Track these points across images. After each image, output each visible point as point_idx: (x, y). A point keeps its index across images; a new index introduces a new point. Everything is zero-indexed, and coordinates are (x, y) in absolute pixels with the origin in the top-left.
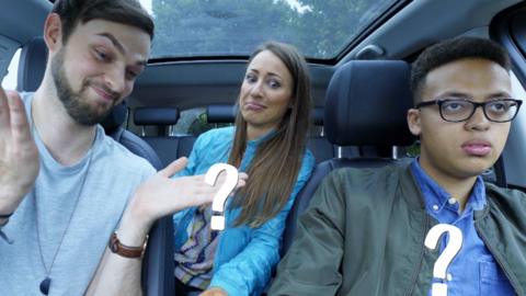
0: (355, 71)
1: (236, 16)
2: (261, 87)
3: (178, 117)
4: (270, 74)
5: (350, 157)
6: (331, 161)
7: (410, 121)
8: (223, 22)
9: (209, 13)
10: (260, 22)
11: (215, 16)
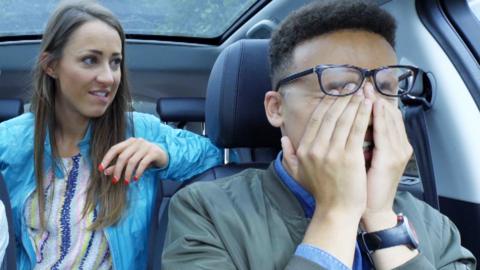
0: (245, 55)
7: (269, 106)
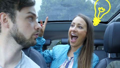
1: (72, 6)
2: (76, 28)
3: (51, 43)
4: (79, 24)
5: (113, 57)
6: (106, 59)
8: (67, 8)
9: (62, 5)
10: (80, 8)
11: (64, 6)
